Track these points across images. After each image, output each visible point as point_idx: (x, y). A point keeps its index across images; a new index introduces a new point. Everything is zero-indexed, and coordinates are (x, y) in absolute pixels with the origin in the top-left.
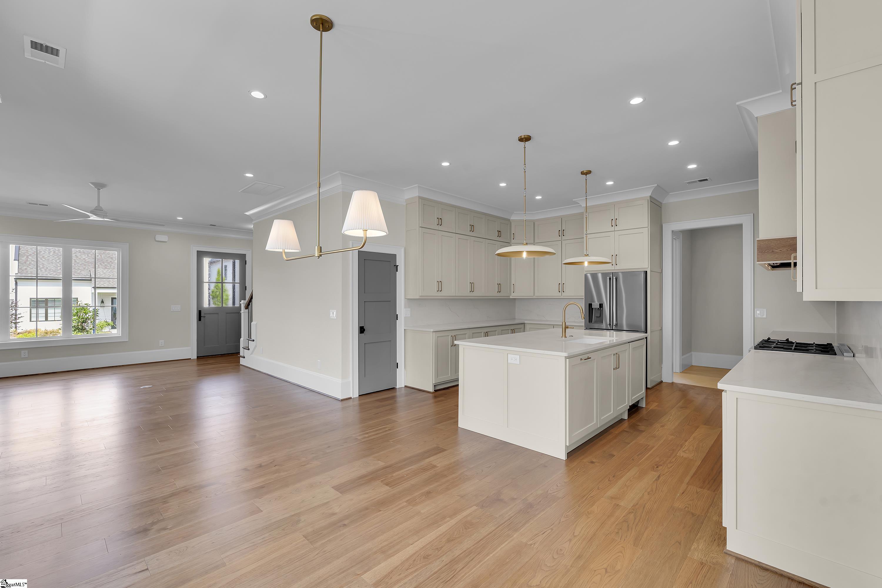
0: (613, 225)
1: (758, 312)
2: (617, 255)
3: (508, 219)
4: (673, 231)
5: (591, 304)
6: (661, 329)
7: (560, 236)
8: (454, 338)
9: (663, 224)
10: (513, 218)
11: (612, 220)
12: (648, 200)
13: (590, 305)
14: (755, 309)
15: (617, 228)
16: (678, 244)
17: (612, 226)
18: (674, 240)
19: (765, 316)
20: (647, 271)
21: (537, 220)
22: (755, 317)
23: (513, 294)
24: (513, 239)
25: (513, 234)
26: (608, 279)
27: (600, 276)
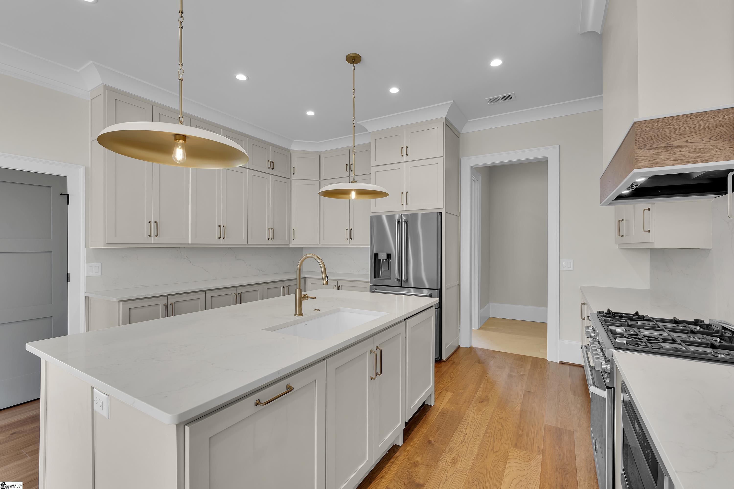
0: (403, 154)
1: (564, 264)
2: (407, 192)
3: (287, 149)
4: (472, 167)
5: (378, 254)
6: (459, 284)
7: (347, 171)
8: (169, 308)
9: (462, 159)
10: (293, 148)
11: (402, 148)
12: (443, 122)
13: (376, 255)
14: (561, 260)
15: (408, 158)
16: (477, 187)
17: (402, 156)
18: (473, 183)
19: (571, 268)
20: (441, 213)
21: (324, 152)
22: (561, 269)
23: (292, 242)
24: (294, 174)
25: (294, 167)
26: (396, 222)
27: (384, 218)
